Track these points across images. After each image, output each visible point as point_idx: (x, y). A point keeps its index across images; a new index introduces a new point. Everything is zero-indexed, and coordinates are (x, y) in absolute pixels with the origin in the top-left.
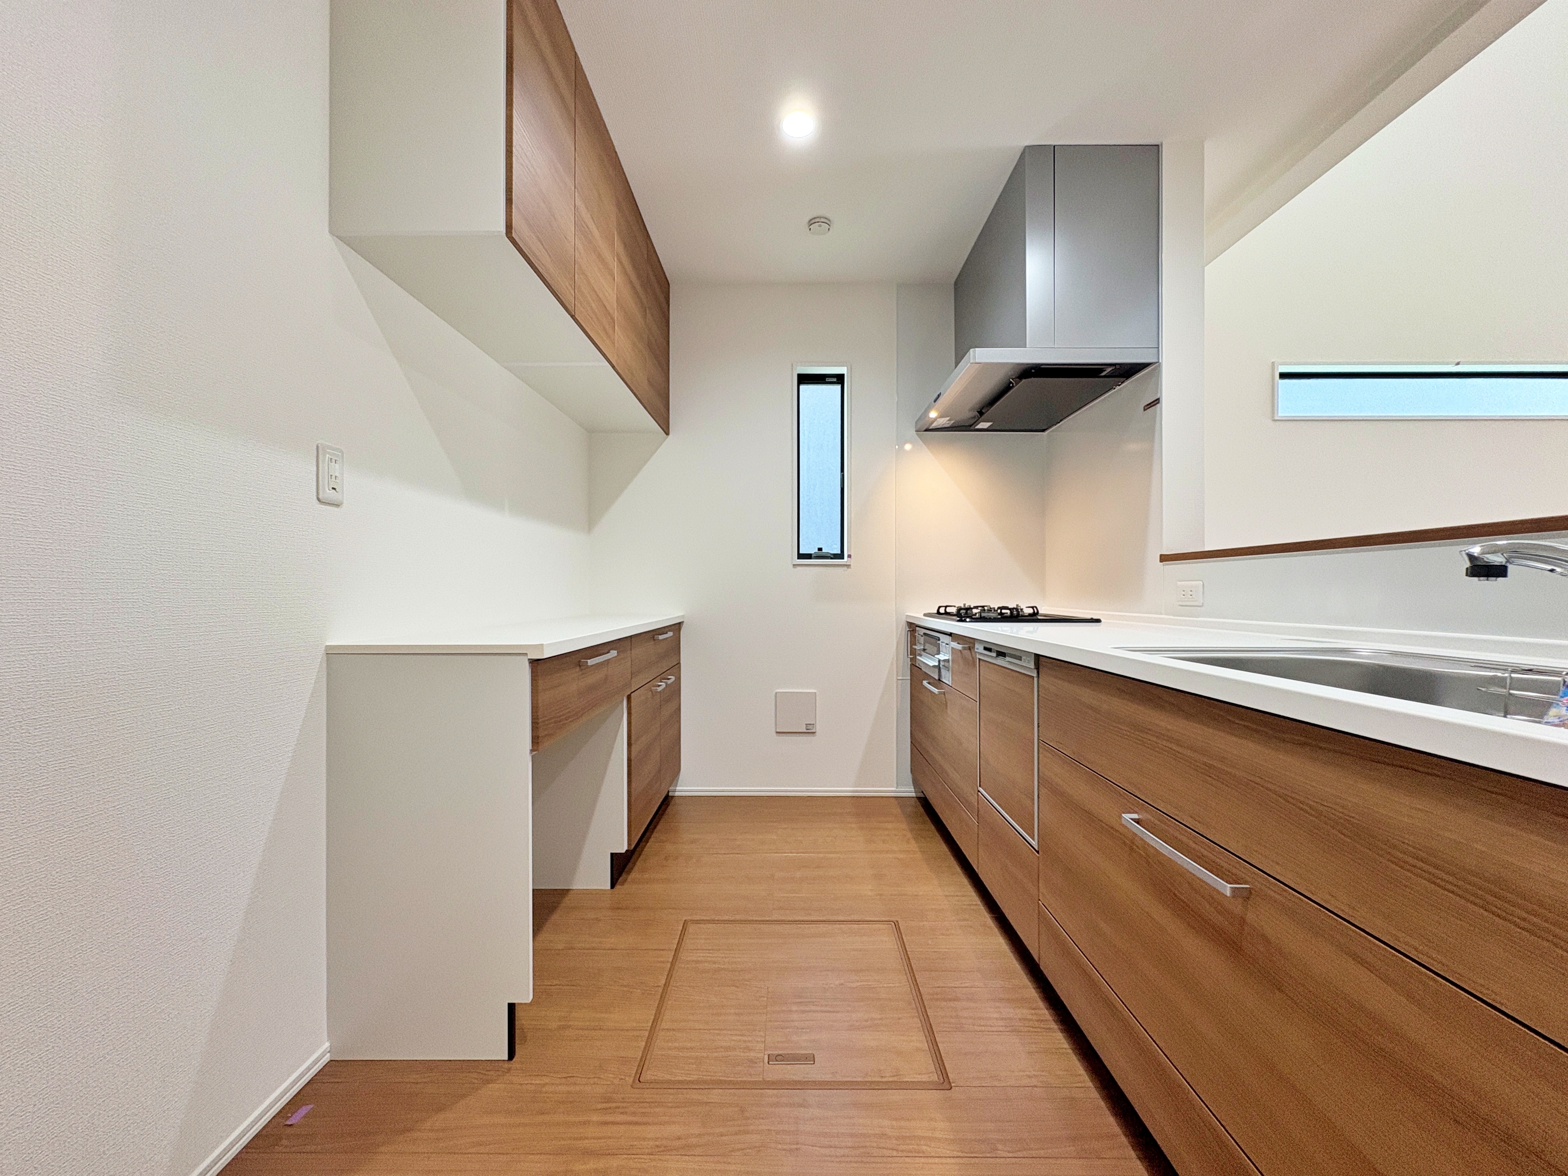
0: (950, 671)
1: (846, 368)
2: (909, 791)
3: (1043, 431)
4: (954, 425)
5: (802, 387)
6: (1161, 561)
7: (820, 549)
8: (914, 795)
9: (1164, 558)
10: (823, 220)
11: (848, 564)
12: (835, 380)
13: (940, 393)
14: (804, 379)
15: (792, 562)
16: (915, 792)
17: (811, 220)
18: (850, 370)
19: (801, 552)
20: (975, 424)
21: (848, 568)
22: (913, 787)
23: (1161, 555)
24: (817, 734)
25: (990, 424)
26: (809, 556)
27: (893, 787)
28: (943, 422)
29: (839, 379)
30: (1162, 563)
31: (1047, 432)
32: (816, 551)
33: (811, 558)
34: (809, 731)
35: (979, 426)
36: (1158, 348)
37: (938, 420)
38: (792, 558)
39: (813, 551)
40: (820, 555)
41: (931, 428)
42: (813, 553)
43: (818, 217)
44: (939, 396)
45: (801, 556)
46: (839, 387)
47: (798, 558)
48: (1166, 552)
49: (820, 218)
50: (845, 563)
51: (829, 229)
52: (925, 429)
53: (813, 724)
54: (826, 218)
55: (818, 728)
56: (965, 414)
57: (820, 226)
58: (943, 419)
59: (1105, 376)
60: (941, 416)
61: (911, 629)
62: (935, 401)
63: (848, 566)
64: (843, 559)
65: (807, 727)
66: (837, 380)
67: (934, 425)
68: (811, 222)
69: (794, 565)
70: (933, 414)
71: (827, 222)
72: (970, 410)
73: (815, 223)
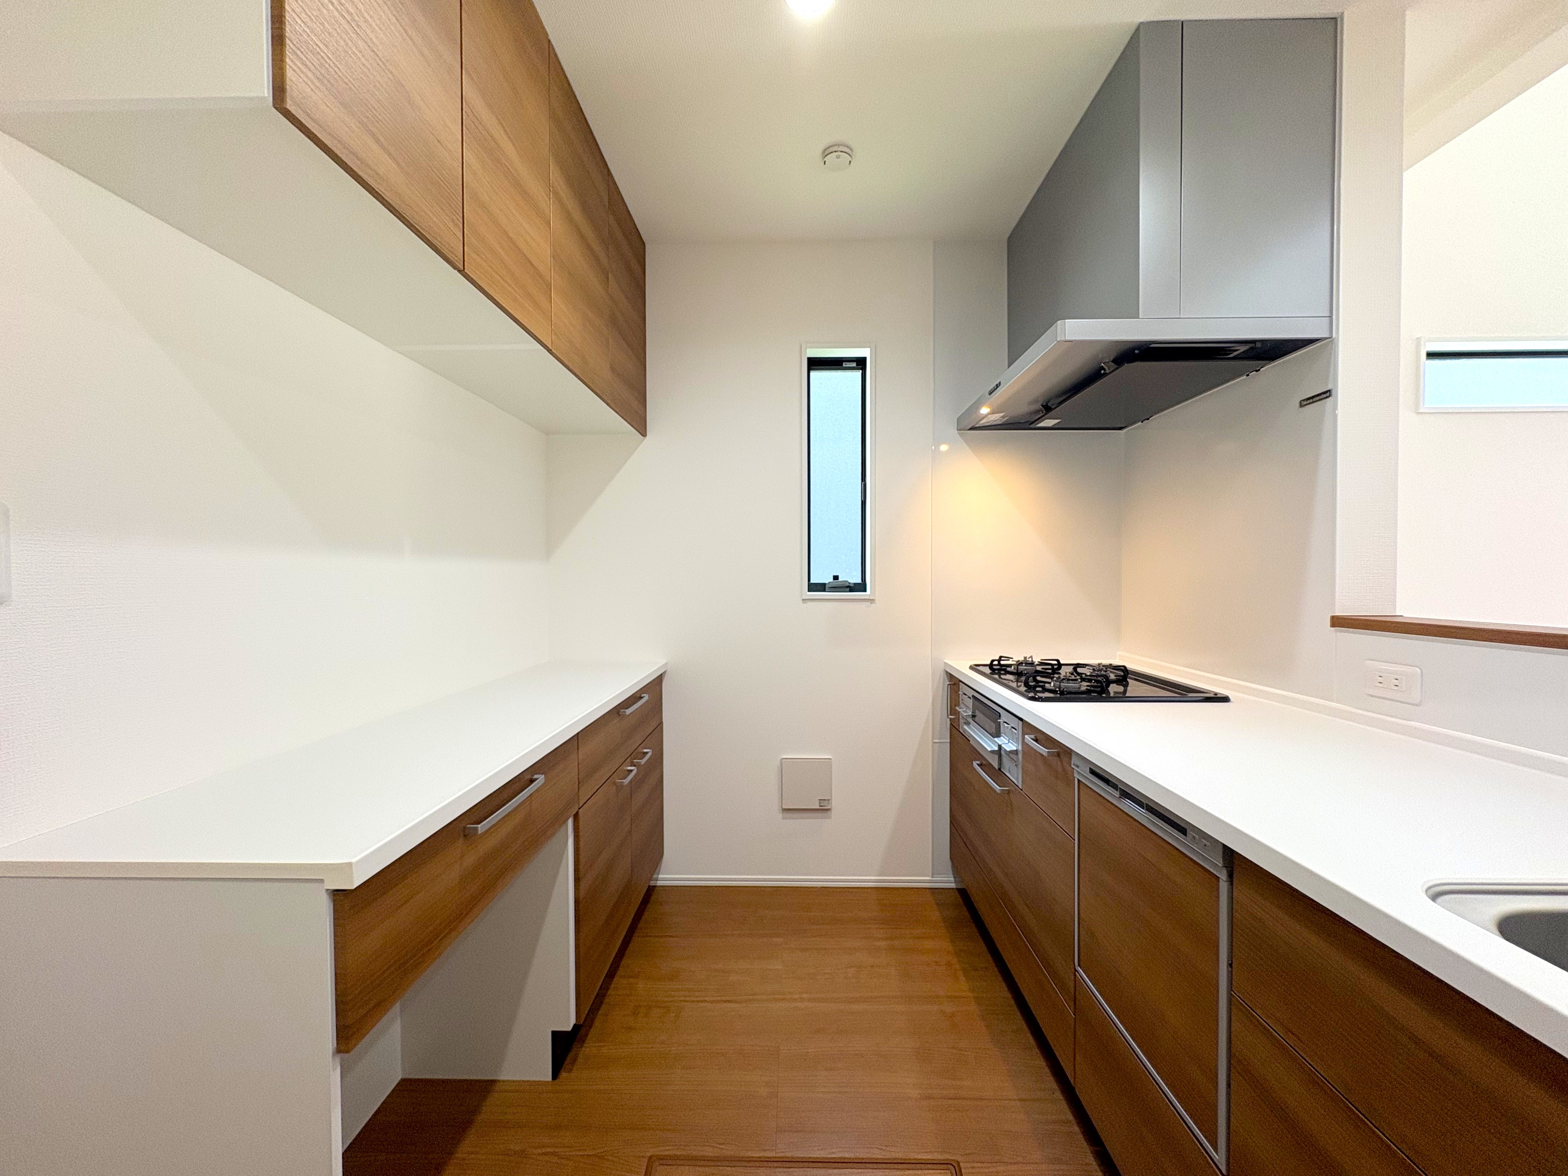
0: (1020, 766)
1: (868, 350)
2: (947, 881)
3: (1121, 429)
4: (1006, 423)
5: (812, 373)
6: (1333, 625)
7: (836, 578)
8: (953, 885)
9: (1338, 622)
10: (841, 148)
11: (871, 598)
12: (854, 365)
13: (1000, 383)
14: (815, 364)
15: (802, 595)
16: (955, 882)
17: (826, 150)
18: (874, 353)
19: (812, 581)
20: (1036, 422)
21: (871, 603)
22: (952, 876)
23: (1333, 618)
24: (833, 811)
25: (1057, 421)
26: (821, 587)
27: (928, 876)
28: (996, 418)
29: (861, 363)
30: (1333, 628)
31: (1125, 430)
32: (831, 580)
33: (824, 591)
34: (823, 809)
35: (1041, 425)
36: (1331, 317)
37: (990, 416)
38: (801, 592)
39: (828, 579)
40: (838, 586)
41: (977, 426)
42: (827, 582)
43: (835, 145)
44: (997, 386)
45: (814, 587)
46: (859, 374)
47: (809, 591)
48: (1338, 613)
49: (839, 145)
50: (868, 598)
51: (850, 162)
52: (969, 428)
53: (828, 800)
54: (848, 147)
55: (834, 804)
56: (1023, 409)
57: (838, 157)
58: (996, 415)
59: (1234, 358)
60: (992, 413)
61: (952, 683)
62: (990, 393)
63: (872, 601)
64: (865, 591)
65: (820, 803)
66: (857, 365)
67: (983, 422)
68: (826, 153)
69: (803, 600)
70: (985, 410)
71: (848, 151)
72: (1030, 403)
73: (832, 152)
